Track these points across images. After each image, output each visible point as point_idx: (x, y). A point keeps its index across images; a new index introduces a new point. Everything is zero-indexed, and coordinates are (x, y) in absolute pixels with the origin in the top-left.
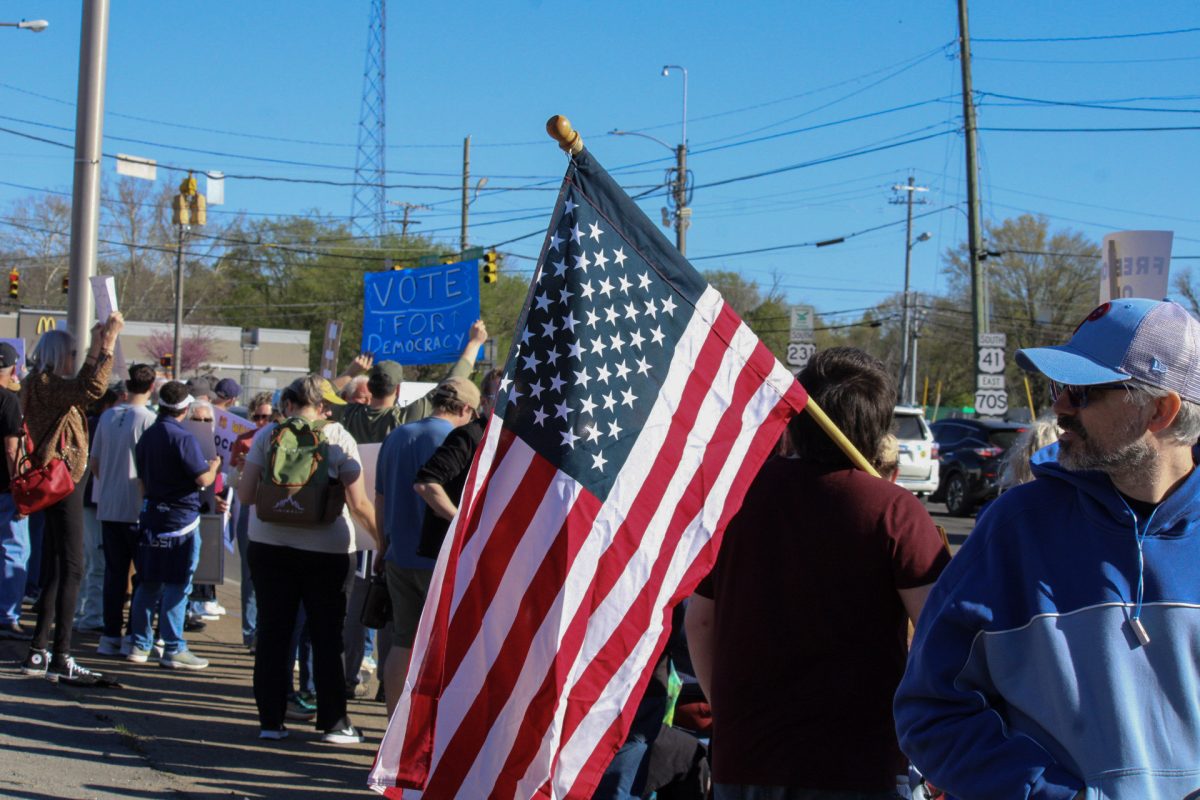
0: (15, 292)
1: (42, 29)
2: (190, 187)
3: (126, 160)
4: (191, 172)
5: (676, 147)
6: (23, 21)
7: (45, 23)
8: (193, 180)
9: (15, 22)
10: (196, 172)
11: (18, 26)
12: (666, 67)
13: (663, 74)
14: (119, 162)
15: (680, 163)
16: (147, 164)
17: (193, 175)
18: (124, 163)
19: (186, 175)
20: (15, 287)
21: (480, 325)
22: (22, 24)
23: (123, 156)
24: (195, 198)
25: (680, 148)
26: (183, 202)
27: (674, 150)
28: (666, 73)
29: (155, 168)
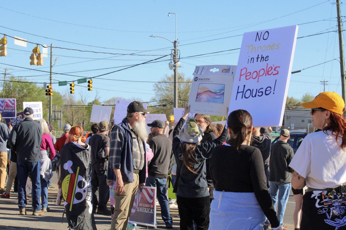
2: (38, 50)
3: (17, 39)
4: (38, 44)
5: (174, 42)
8: (38, 48)
10: (39, 45)
12: (169, 13)
13: (168, 16)
15: (175, 47)
16: (24, 41)
17: (38, 46)
19: (36, 46)
23: (16, 37)
24: (40, 54)
25: (175, 42)
26: (35, 57)
27: (173, 43)
28: (169, 15)
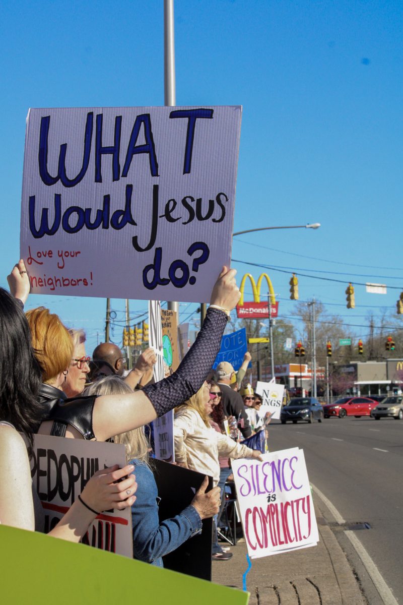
0: (330, 353)
1: (317, 228)
6: (308, 224)
7: (319, 225)
9: (304, 225)
11: (305, 227)
14: (367, 287)
18: (369, 287)
20: (330, 351)
21: (248, 354)
22: (307, 226)
29: (385, 288)
